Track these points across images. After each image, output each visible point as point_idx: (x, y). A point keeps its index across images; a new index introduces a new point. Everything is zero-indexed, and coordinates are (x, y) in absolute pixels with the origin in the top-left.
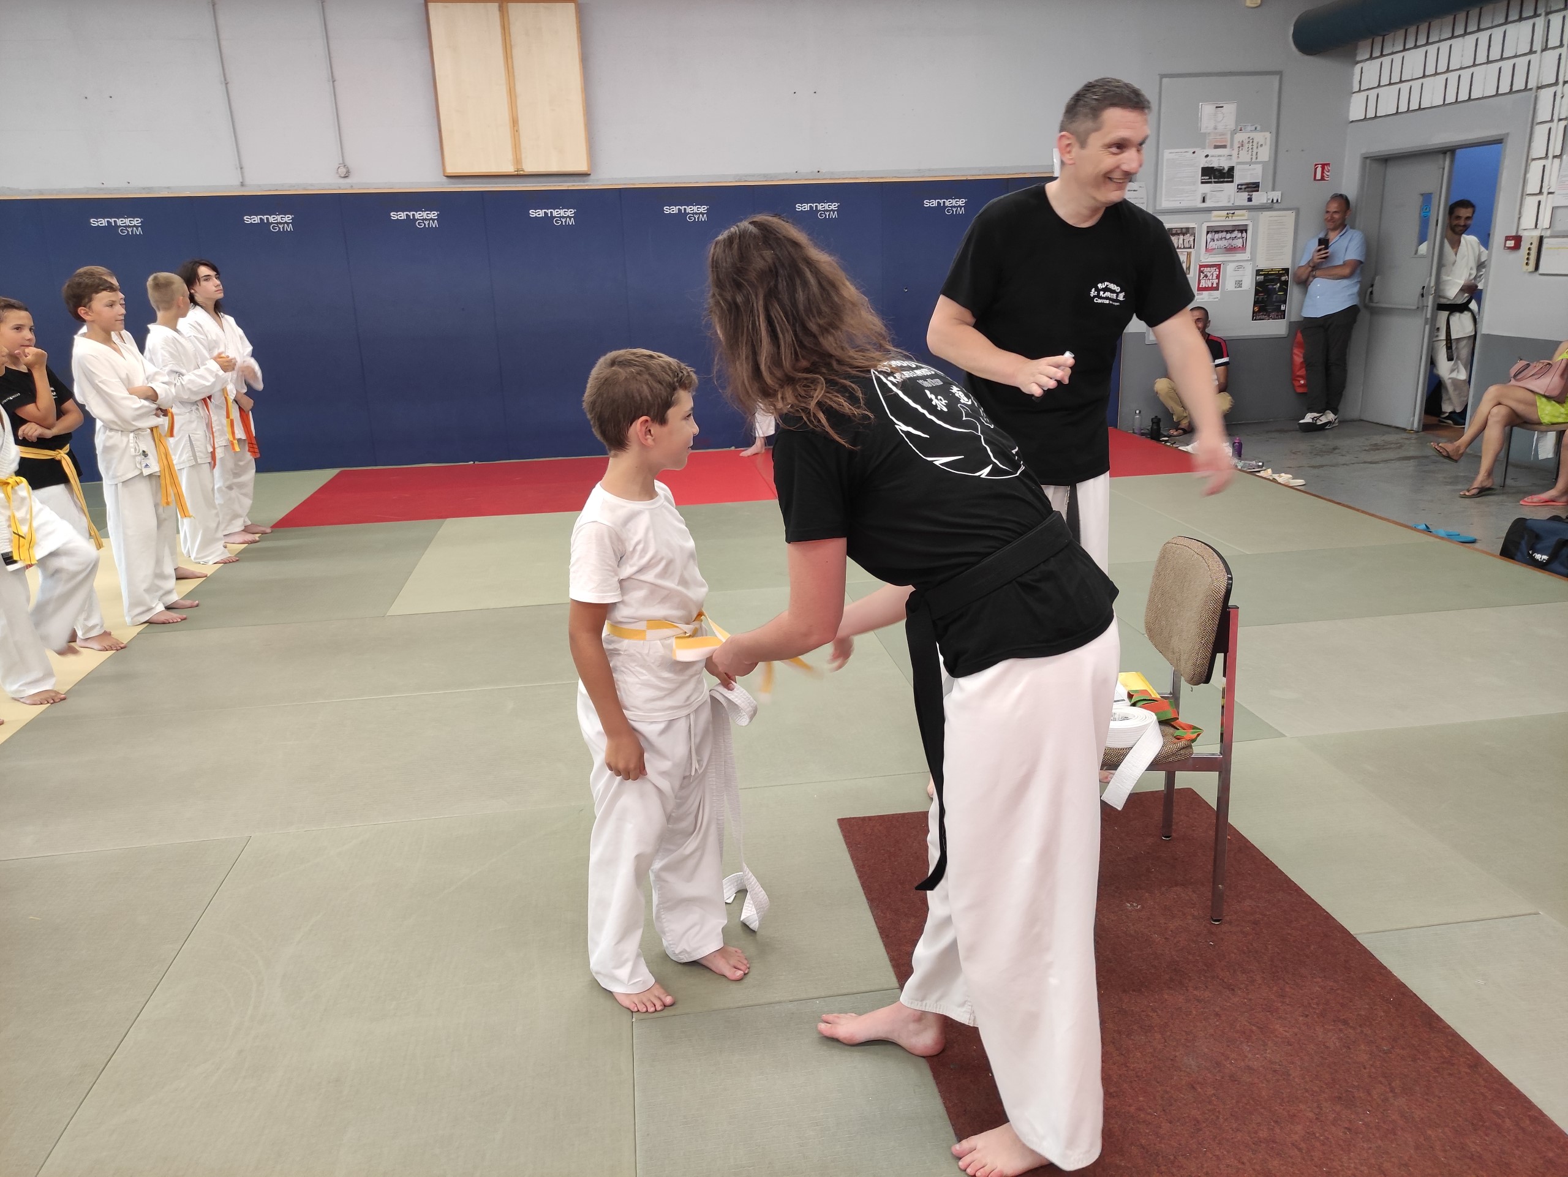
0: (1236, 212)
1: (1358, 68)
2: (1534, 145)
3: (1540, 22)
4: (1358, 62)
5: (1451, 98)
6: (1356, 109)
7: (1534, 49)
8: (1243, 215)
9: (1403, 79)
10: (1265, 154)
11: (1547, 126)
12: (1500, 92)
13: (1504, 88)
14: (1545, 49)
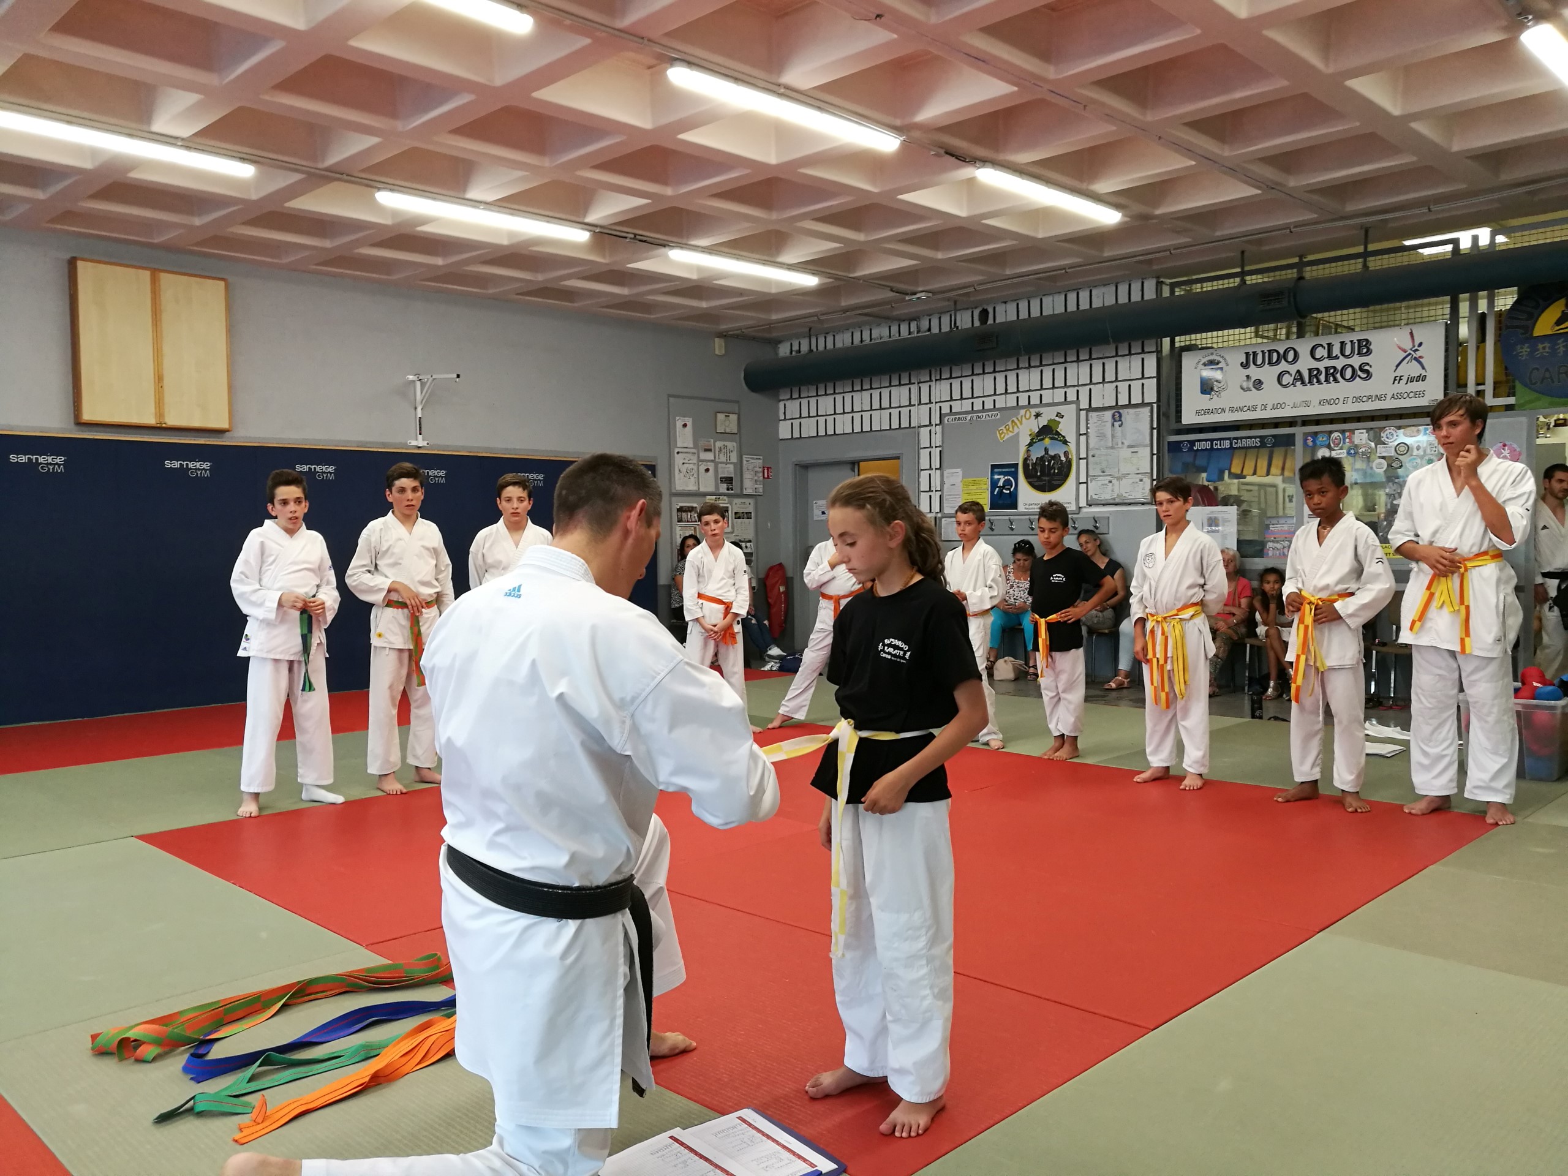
0: (721, 497)
1: (781, 404)
2: (921, 461)
3: (914, 389)
4: (780, 401)
5: (857, 429)
6: (784, 430)
7: (912, 403)
8: (725, 500)
9: (819, 414)
10: (734, 458)
11: (929, 450)
12: (892, 427)
13: (895, 425)
14: (920, 404)
